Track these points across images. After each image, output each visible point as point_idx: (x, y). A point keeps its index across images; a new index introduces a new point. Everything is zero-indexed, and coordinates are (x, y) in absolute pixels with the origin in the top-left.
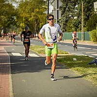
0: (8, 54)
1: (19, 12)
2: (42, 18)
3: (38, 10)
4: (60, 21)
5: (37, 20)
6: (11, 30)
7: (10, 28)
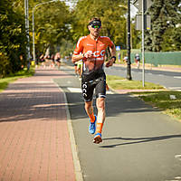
0: (62, 90)
1: (78, 17)
2: (119, 27)
3: (110, 12)
4: (151, 32)
5: (109, 30)
6: (62, 48)
7: (61, 44)
